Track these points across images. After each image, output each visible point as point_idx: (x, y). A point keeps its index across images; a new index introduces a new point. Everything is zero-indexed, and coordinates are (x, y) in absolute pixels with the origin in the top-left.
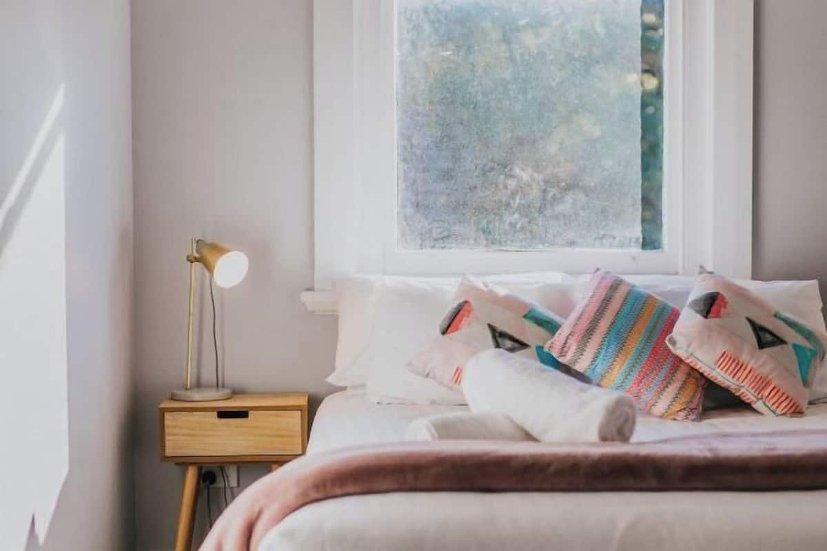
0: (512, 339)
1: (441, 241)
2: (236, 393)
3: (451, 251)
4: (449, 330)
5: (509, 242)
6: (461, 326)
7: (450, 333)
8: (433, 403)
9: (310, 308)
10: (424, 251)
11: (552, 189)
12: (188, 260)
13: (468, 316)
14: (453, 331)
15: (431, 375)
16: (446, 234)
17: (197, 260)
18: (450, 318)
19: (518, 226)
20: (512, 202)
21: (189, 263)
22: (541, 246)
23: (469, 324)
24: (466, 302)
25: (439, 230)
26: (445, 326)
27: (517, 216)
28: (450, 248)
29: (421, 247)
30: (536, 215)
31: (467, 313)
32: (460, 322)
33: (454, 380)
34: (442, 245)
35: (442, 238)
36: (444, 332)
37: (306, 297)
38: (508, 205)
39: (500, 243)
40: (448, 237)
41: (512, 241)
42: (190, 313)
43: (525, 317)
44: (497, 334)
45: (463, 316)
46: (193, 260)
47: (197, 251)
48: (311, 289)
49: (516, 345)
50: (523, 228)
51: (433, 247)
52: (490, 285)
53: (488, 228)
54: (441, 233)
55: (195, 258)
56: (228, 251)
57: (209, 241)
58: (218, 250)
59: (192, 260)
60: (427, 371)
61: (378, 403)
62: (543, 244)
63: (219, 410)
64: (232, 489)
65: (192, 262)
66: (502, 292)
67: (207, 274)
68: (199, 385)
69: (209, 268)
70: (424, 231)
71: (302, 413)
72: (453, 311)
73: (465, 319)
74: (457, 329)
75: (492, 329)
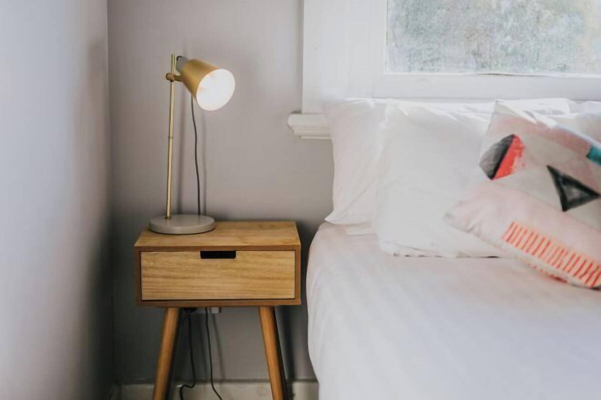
0: (579, 185)
1: (430, 64)
2: (221, 220)
3: (440, 74)
4: (498, 174)
5: (499, 66)
6: (513, 167)
7: (500, 177)
8: (460, 256)
9: (297, 131)
10: (412, 73)
11: (548, 11)
12: (168, 79)
13: (520, 156)
14: (504, 175)
15: (476, 230)
16: (436, 56)
17: (178, 79)
18: (496, 157)
19: (510, 50)
20: (505, 24)
21: (169, 81)
22: (531, 70)
23: (523, 165)
24: (513, 137)
25: (429, 52)
26: (492, 168)
27: (509, 38)
28: (438, 71)
29: (410, 69)
30: (529, 38)
31: (517, 151)
32: (511, 162)
33: (507, 237)
34: (432, 68)
35: (432, 61)
36: (492, 176)
37: (293, 120)
38: (501, 26)
39: (490, 66)
40: (438, 59)
41: (502, 65)
42: (169, 137)
43: (588, 156)
44: (561, 180)
45: (514, 155)
46: (173, 78)
47: (178, 69)
48: (298, 112)
49: (586, 195)
50: (515, 52)
51: (422, 69)
52: (536, 114)
53: (478, 51)
54: (430, 55)
55: (175, 76)
56: (213, 69)
57: (190, 57)
58: (202, 68)
59: (171, 79)
60: (470, 226)
61: (395, 255)
62: (534, 68)
63: (203, 250)
64: (214, 316)
65: (172, 81)
66: (551, 123)
67: (189, 94)
68: (179, 211)
69: (191, 87)
70: (413, 52)
71: (295, 253)
72: (496, 147)
73: (516, 159)
74: (508, 172)
75: (553, 172)
